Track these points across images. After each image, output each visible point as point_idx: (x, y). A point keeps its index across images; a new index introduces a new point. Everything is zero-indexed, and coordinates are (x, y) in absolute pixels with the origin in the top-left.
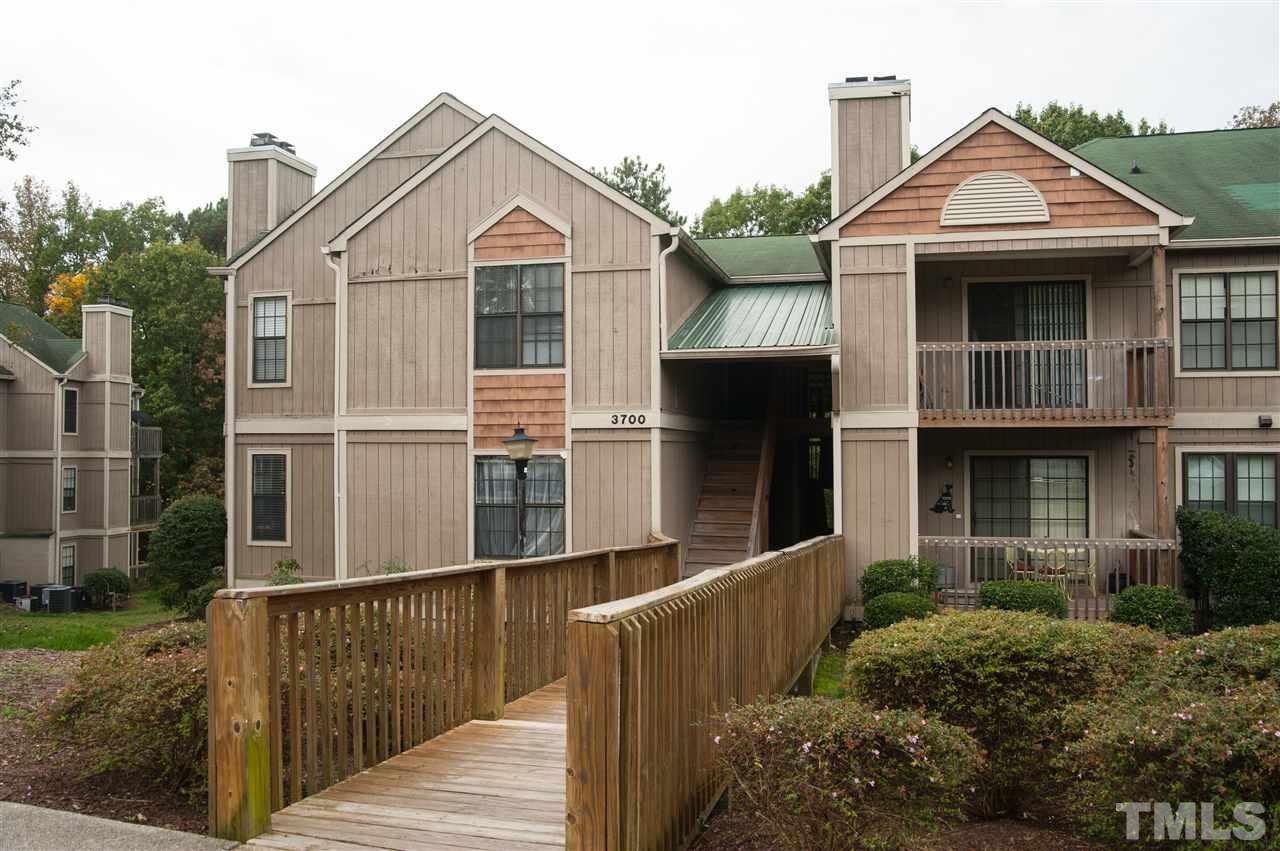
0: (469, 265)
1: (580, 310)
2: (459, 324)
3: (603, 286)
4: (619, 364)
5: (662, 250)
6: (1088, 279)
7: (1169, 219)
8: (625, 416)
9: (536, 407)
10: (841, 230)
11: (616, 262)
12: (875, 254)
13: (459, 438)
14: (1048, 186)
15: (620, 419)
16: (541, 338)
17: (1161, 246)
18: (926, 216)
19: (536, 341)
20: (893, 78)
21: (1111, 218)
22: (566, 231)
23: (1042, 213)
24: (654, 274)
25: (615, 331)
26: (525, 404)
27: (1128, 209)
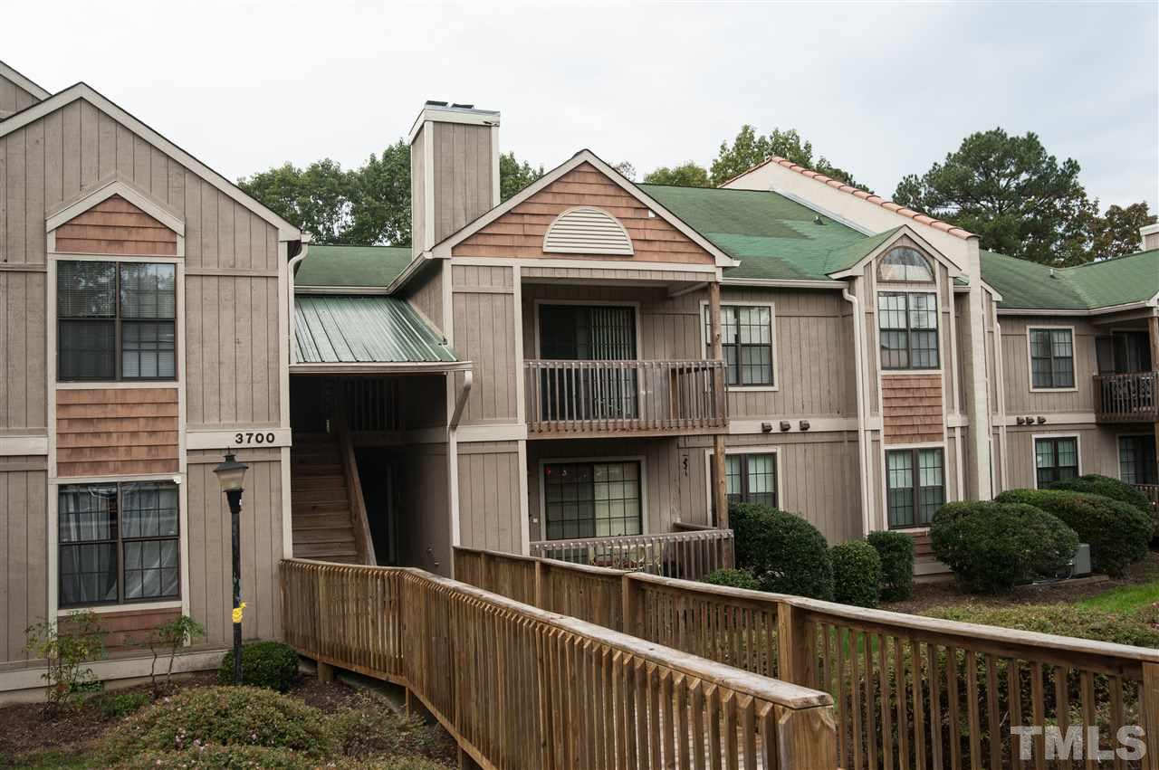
0: (49, 257)
1: (195, 317)
2: (34, 327)
3: (222, 294)
4: (243, 377)
5: (289, 259)
6: (637, 305)
7: (722, 260)
8: (251, 435)
9: (142, 424)
10: (453, 248)
11: (239, 265)
12: (485, 274)
13: (38, 465)
14: (632, 224)
15: (246, 438)
16: (144, 346)
17: (717, 283)
18: (529, 242)
19: (139, 351)
20: (470, 107)
21: (679, 255)
22: (179, 228)
23: (626, 247)
24: (282, 281)
25: (237, 342)
26: (125, 423)
27: (692, 249)
